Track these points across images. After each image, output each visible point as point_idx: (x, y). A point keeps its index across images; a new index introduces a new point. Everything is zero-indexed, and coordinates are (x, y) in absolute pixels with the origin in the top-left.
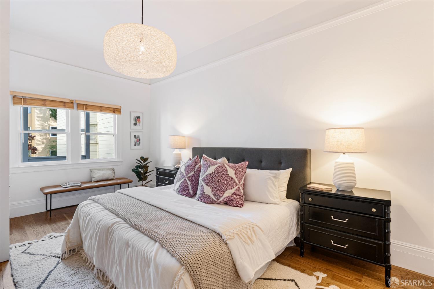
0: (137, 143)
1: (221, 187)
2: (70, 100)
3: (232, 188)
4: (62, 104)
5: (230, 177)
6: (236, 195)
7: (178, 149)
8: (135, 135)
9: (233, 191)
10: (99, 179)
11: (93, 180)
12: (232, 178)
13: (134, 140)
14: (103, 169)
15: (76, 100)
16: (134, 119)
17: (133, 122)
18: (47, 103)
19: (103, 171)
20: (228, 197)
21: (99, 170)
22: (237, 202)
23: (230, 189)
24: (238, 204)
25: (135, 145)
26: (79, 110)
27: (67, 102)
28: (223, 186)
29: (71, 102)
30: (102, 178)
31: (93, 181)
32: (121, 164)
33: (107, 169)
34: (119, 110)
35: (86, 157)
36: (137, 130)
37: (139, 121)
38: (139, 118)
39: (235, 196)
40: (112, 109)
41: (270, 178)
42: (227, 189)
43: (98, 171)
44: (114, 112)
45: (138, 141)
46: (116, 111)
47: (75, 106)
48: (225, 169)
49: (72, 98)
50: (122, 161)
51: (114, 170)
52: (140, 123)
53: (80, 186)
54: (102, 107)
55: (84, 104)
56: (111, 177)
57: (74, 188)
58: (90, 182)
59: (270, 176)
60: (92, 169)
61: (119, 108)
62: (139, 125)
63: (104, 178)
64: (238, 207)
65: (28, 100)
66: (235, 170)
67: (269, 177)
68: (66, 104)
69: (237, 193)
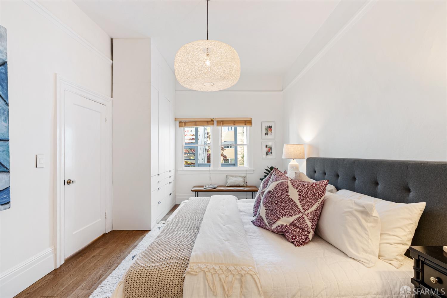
0: (269, 153)
1: (276, 211)
2: (211, 119)
3: (289, 216)
4: (206, 123)
5: (291, 199)
6: (295, 226)
7: (295, 160)
8: (266, 144)
9: (291, 219)
10: (231, 184)
11: (228, 185)
12: (292, 202)
13: (265, 150)
14: (236, 176)
15: (215, 118)
16: (265, 129)
17: (264, 132)
18: (197, 123)
19: (235, 177)
20: (282, 226)
21: (233, 176)
22: (294, 238)
23: (287, 215)
24: (294, 239)
25: (266, 155)
26: (218, 126)
27: (209, 121)
28: (279, 210)
29: (212, 121)
30: (233, 184)
31: (226, 186)
32: (253, 172)
33: (239, 176)
34: (250, 122)
35: (234, 165)
36: (270, 140)
37: (271, 130)
38: (270, 127)
39: (292, 228)
40: (244, 122)
41: (351, 212)
42: (282, 214)
43: (231, 177)
44: (245, 124)
45: (269, 151)
46: (247, 123)
47: (215, 123)
48: (285, 188)
49: (212, 117)
50: (254, 170)
51: (245, 178)
52: (272, 132)
53: (215, 189)
54: (235, 121)
55: (221, 121)
56: (242, 184)
57: (210, 190)
58: (224, 186)
59: (352, 208)
60: (228, 176)
61: (250, 120)
62: (271, 135)
63: (235, 184)
64: (294, 244)
65: (187, 123)
66: (300, 191)
67: (351, 210)
68: (209, 122)
69: (298, 224)
